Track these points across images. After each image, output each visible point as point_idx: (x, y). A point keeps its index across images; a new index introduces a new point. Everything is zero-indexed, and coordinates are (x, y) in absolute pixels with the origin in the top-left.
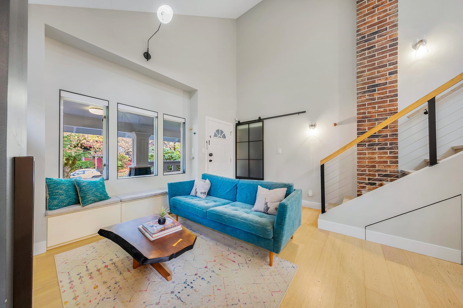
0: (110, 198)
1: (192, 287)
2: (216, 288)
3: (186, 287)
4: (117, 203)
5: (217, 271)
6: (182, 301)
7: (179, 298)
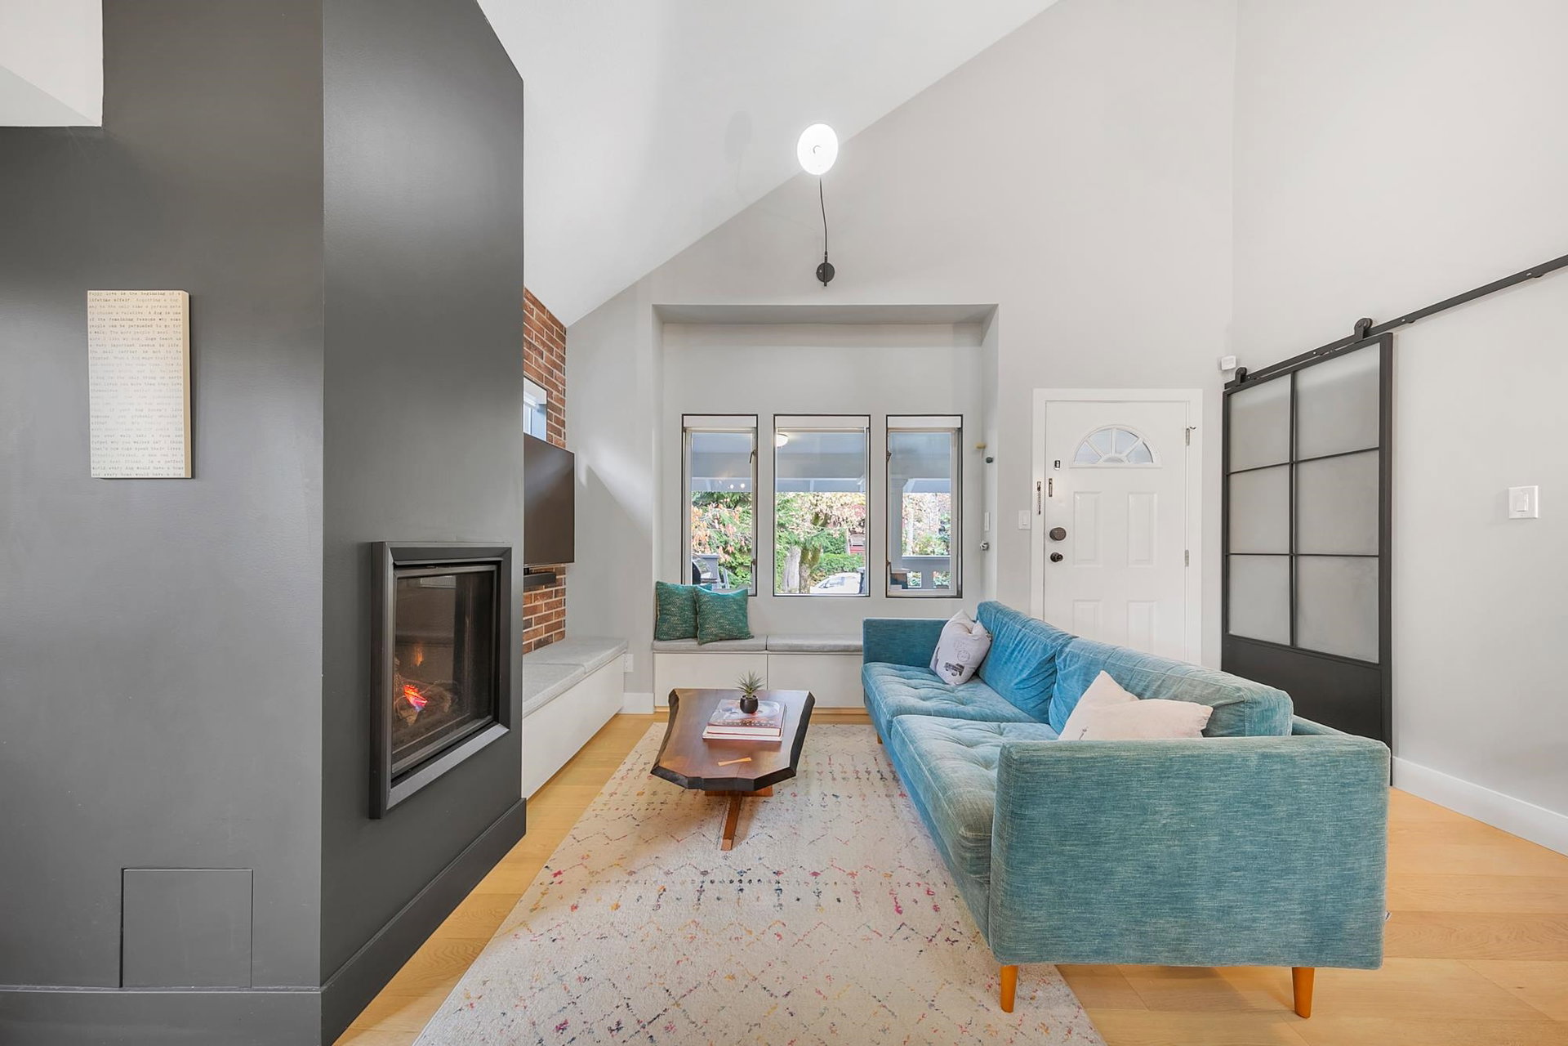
0: (753, 637)
1: (741, 890)
2: (778, 928)
3: (731, 882)
4: (758, 651)
5: (829, 896)
6: (699, 900)
7: (701, 891)
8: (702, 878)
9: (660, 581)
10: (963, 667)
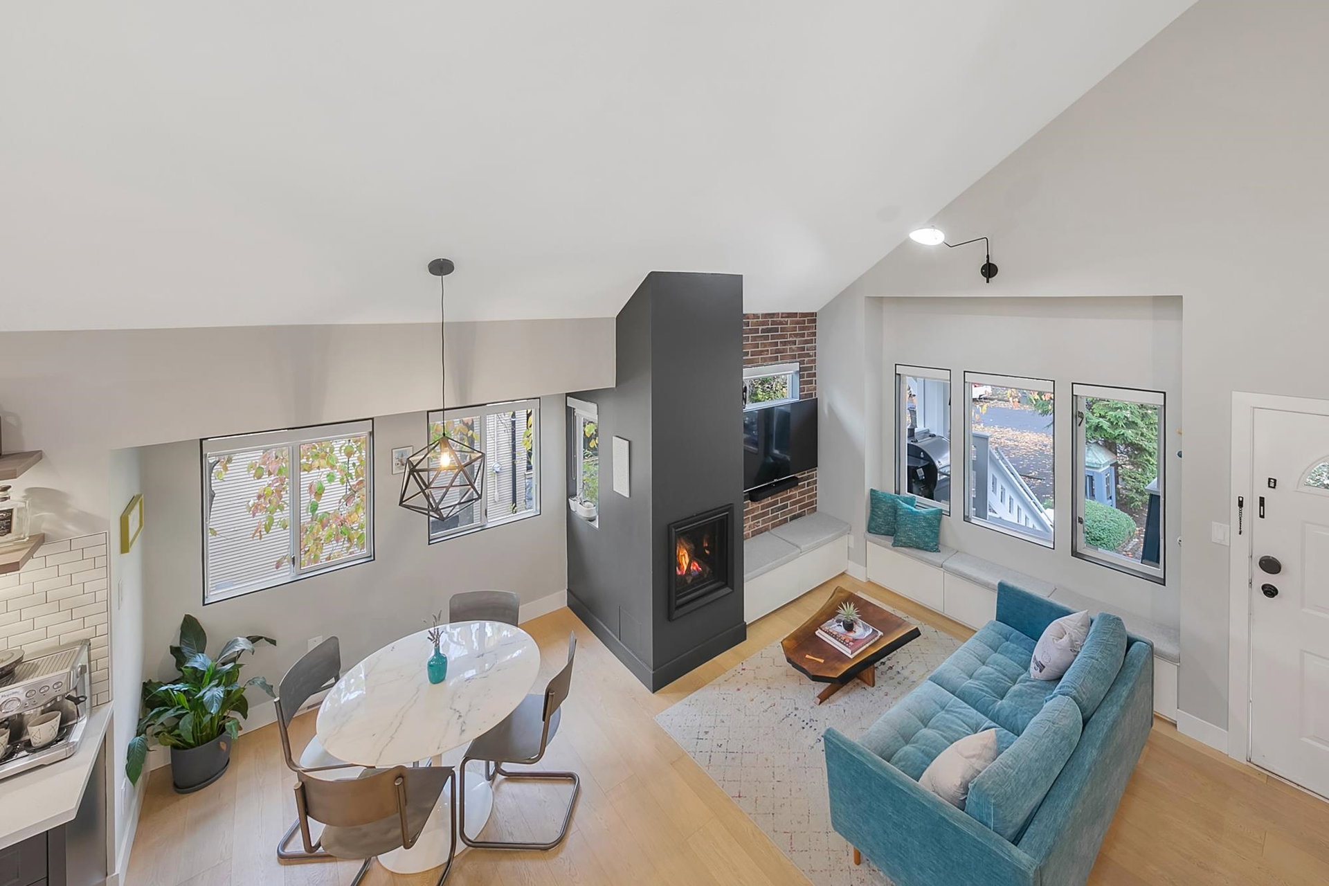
0: (939, 552)
1: (804, 728)
3: (803, 721)
4: (936, 566)
6: (783, 720)
7: (787, 716)
8: (793, 710)
9: (874, 489)
10: (1044, 667)
